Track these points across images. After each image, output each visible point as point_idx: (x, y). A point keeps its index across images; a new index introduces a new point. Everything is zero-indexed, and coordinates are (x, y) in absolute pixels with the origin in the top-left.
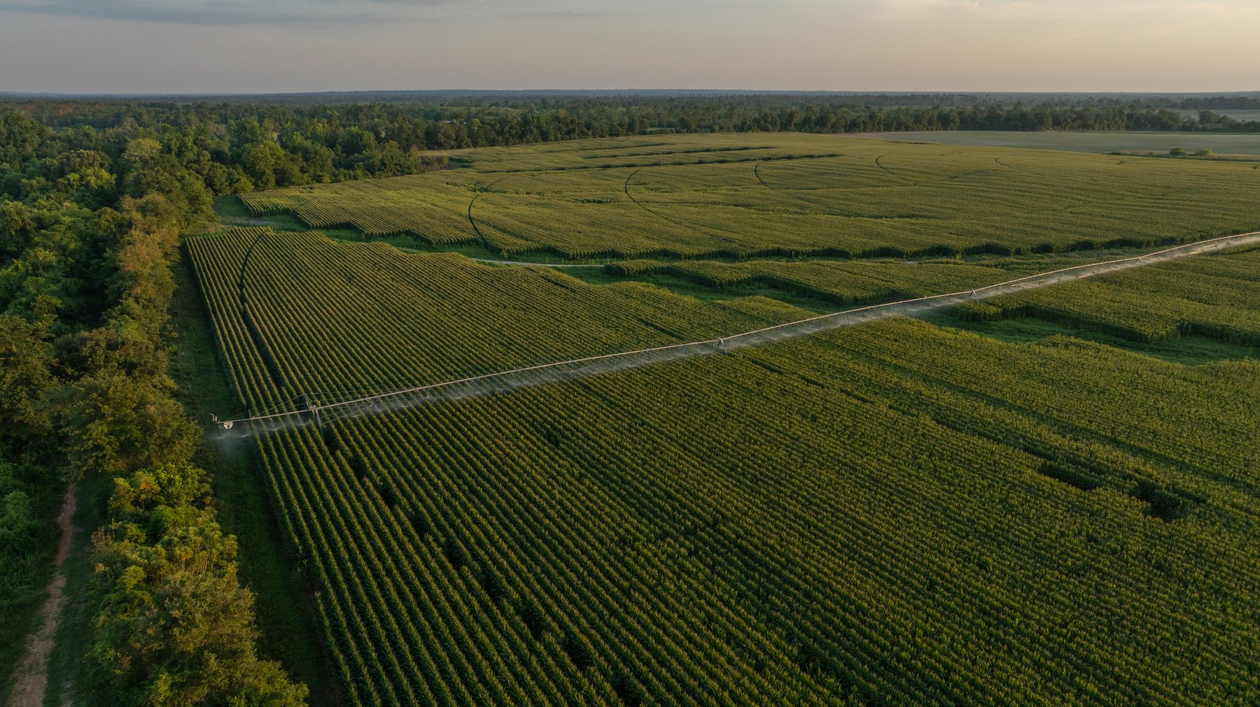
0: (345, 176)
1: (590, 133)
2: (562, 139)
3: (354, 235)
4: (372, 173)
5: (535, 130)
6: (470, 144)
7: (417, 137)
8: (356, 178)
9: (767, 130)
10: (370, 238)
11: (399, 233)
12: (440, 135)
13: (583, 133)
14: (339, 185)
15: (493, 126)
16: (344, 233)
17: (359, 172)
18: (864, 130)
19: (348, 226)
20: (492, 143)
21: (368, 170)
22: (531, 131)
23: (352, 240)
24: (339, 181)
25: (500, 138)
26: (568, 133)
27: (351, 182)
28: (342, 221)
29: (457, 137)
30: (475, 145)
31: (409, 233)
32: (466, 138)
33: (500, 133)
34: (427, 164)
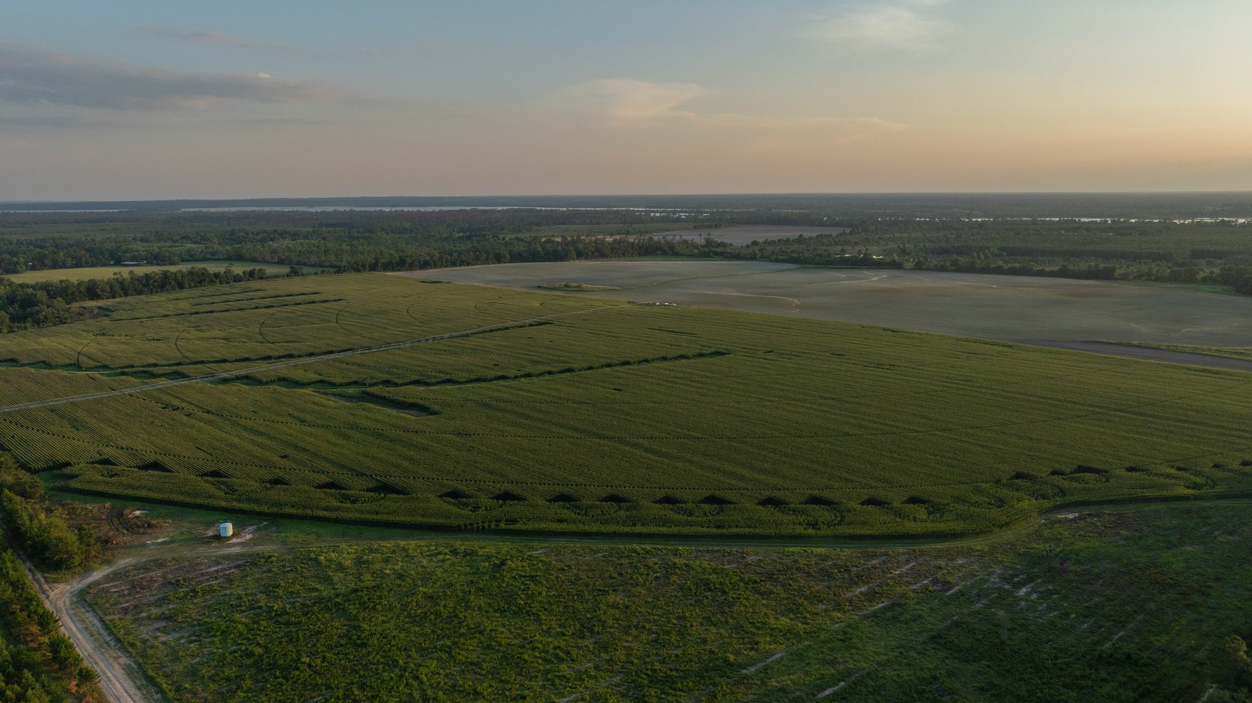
0: (18, 327)
1: (218, 281)
2: (195, 286)
3: (15, 364)
4: (38, 324)
5: (173, 282)
6: (123, 295)
7: (80, 292)
8: (26, 328)
9: (360, 271)
10: (23, 365)
11: (39, 362)
12: (98, 290)
13: (212, 281)
14: (12, 335)
15: (141, 281)
16: (10, 363)
17: (28, 325)
18: (435, 267)
19: (13, 360)
20: (140, 293)
21: (35, 322)
22: (170, 283)
23: (14, 366)
24: (14, 331)
25: (146, 289)
26: (200, 282)
27: (21, 332)
28: (10, 357)
29: (112, 290)
30: (126, 295)
31: (44, 362)
32: (119, 290)
33: (147, 285)
34: (80, 315)
